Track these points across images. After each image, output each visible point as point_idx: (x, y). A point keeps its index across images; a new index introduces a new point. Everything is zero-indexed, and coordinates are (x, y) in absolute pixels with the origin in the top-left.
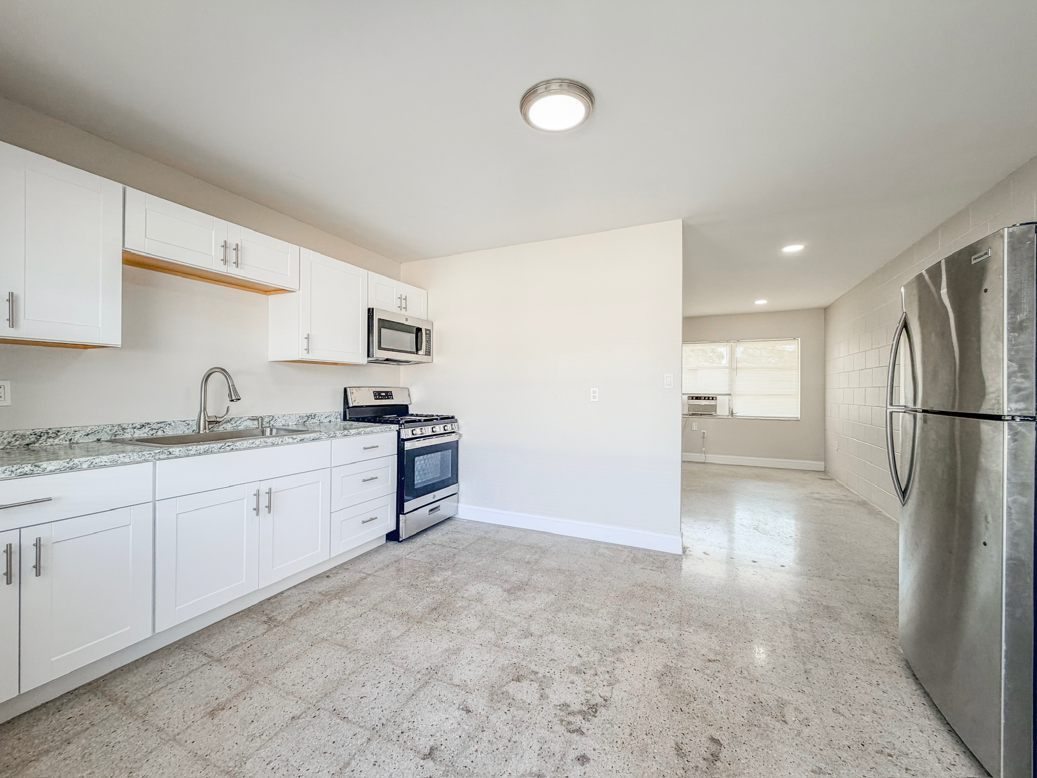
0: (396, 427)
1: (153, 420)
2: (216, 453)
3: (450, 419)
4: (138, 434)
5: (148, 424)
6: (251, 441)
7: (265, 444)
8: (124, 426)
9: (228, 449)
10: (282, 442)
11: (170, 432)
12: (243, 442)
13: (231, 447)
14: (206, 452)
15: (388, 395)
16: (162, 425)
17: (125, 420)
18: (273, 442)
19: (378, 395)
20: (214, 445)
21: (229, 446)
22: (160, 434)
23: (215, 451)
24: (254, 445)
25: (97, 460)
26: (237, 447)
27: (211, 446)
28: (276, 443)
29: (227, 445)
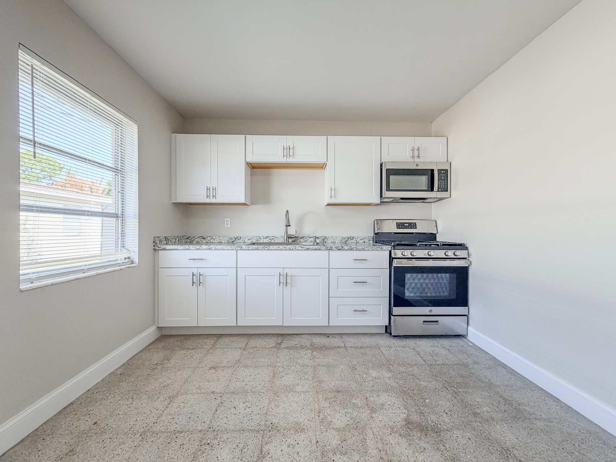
0: (389, 248)
1: (270, 235)
2: (260, 250)
3: (462, 246)
4: (265, 241)
5: (269, 237)
6: (278, 246)
7: (285, 249)
8: (261, 237)
9: (266, 249)
10: (295, 248)
11: (277, 241)
12: (274, 246)
13: (268, 248)
14: (256, 249)
15: (413, 225)
16: (274, 237)
17: (261, 235)
18: (290, 248)
19: (400, 225)
20: (260, 246)
21: (266, 247)
22: (273, 241)
23: (260, 249)
24: (279, 248)
25: (217, 247)
26: (270, 249)
27: (258, 246)
28: (292, 249)
29: (265, 247)
